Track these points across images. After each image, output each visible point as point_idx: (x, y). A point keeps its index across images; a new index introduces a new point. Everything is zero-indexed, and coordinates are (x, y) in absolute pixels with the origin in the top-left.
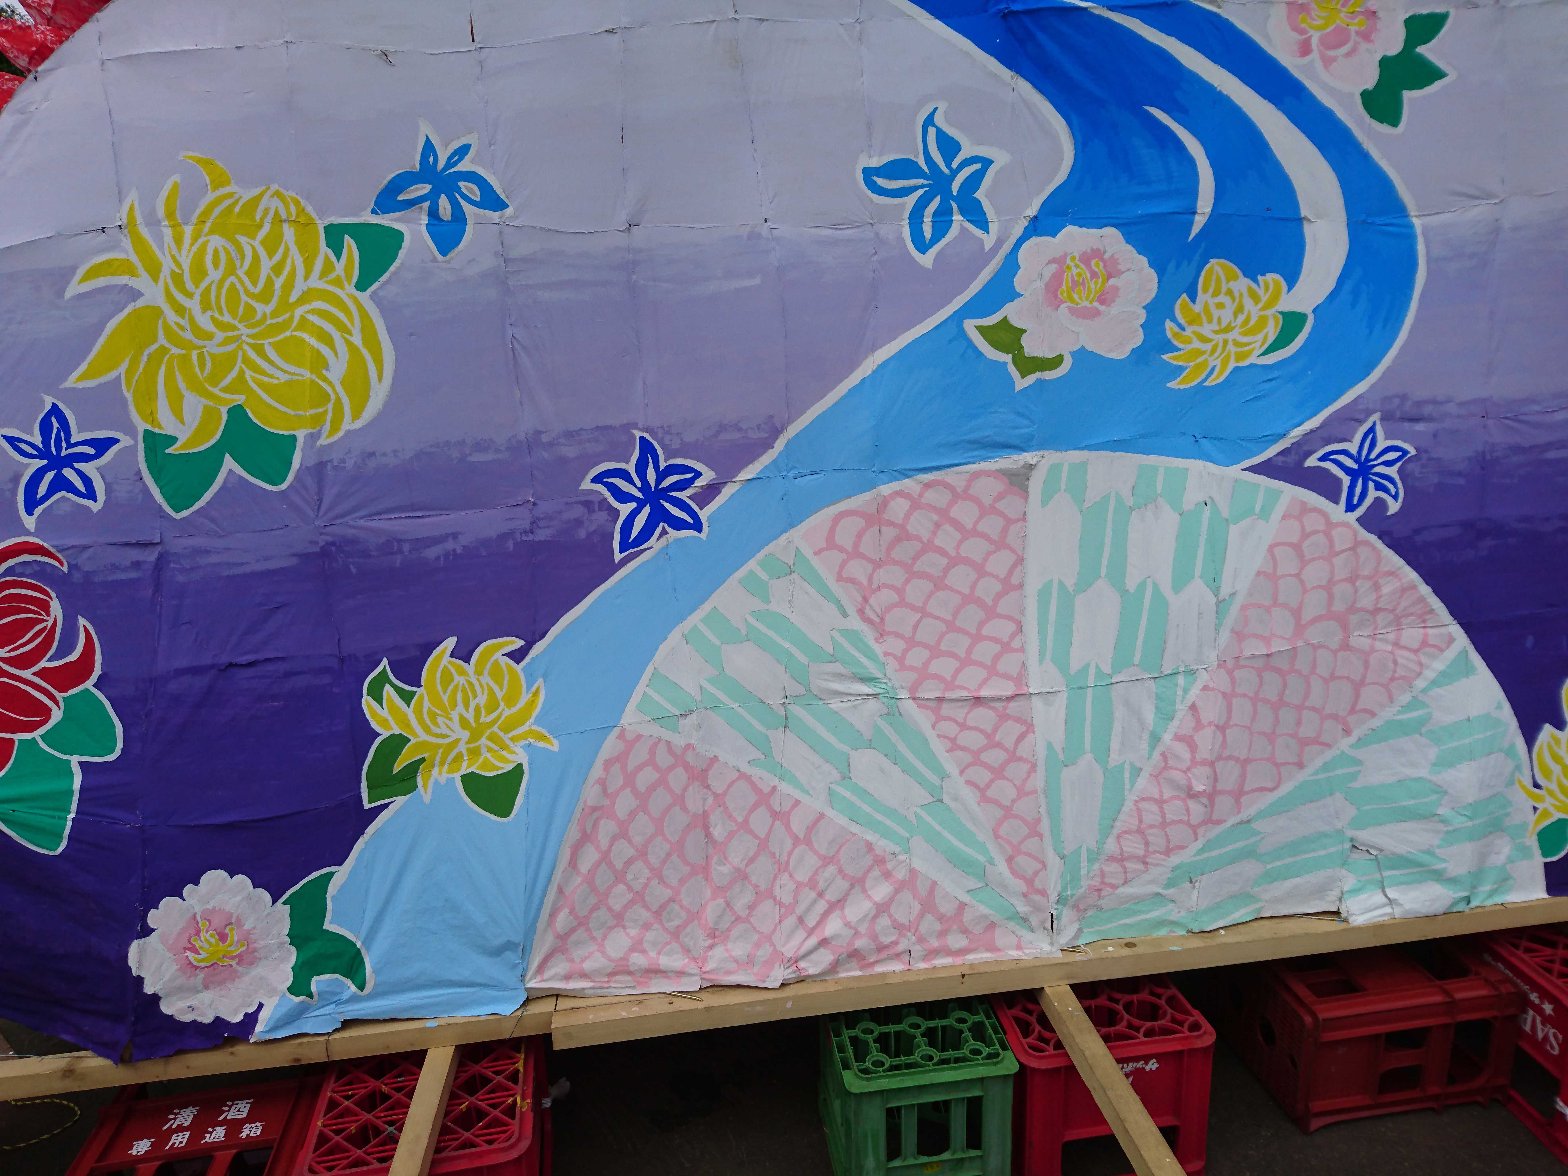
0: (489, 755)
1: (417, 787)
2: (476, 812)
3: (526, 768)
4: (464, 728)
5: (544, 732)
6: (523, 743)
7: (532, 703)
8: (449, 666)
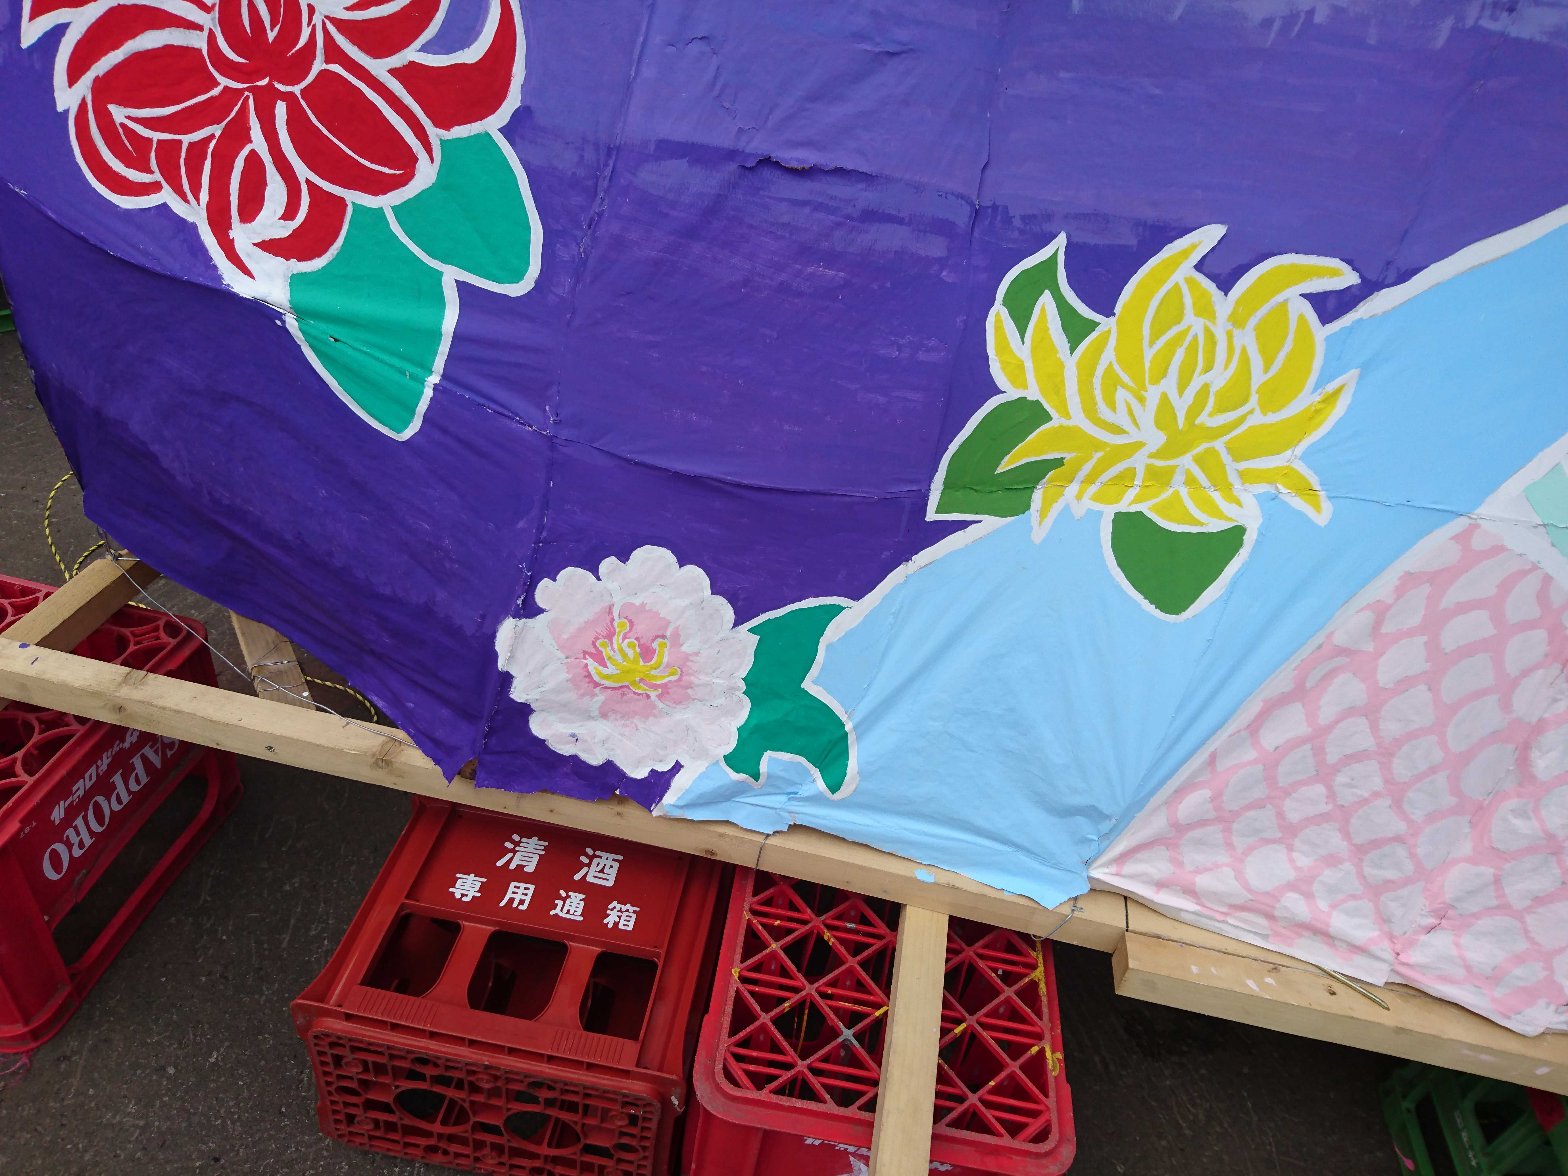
0: (1184, 491)
1: (1028, 507)
2: (1118, 587)
3: (1250, 539)
4: (1159, 425)
5: (1314, 481)
6: (1263, 488)
7: (1313, 416)
8: (1185, 289)
